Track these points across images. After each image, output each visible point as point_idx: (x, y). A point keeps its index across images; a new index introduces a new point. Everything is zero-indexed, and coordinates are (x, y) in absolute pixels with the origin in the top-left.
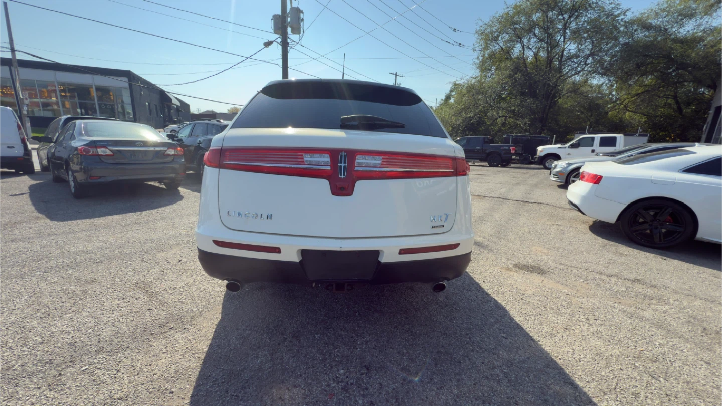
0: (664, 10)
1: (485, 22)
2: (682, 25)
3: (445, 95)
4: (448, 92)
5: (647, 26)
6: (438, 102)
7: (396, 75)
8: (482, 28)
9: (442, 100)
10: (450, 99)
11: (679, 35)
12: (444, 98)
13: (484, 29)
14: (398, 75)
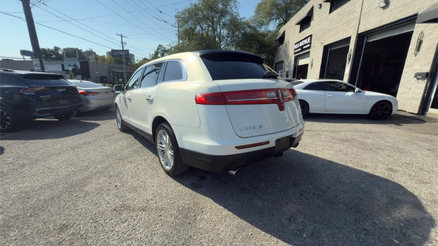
0: (254, 20)
1: (180, 11)
2: (261, 28)
3: (155, 51)
4: (156, 49)
5: (250, 27)
6: (150, 55)
7: (121, 36)
8: (178, 14)
9: (153, 54)
10: (158, 54)
11: (260, 32)
12: (154, 53)
13: (179, 15)
14: (123, 36)
